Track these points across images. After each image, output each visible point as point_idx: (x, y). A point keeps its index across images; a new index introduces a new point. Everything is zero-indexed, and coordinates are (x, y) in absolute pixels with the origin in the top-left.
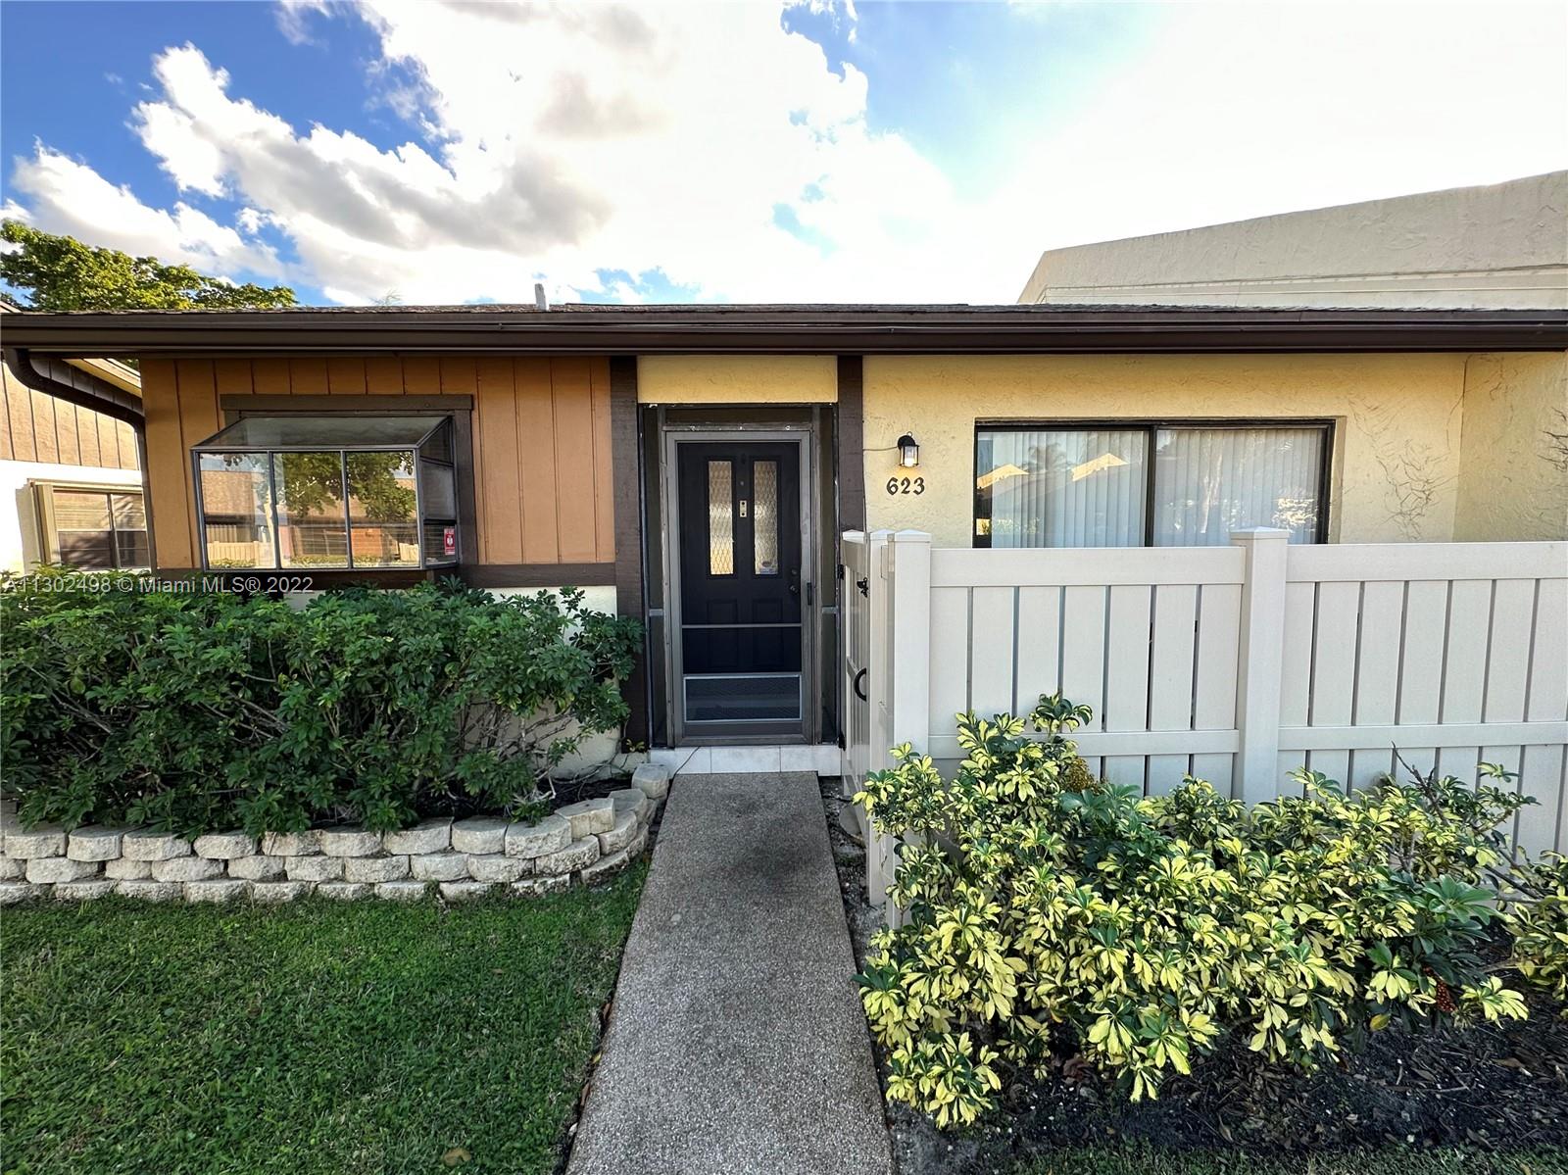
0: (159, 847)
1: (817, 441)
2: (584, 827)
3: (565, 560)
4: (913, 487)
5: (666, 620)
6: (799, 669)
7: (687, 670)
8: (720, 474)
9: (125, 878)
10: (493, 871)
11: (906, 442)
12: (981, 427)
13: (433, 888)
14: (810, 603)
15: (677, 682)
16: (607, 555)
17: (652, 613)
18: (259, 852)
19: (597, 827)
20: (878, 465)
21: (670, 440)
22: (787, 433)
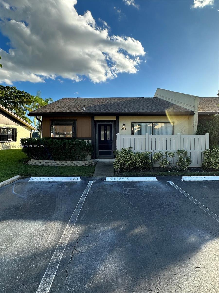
0: (53, 161)
1: (114, 124)
2: (90, 162)
3: (86, 137)
4: (125, 129)
5: (97, 144)
6: (111, 150)
7: (99, 150)
8: (103, 128)
9: (49, 164)
10: (82, 164)
11: (124, 125)
12: (132, 123)
13: (77, 165)
14: (113, 142)
15: (98, 151)
16: (90, 137)
17: (95, 143)
18: (61, 162)
19: (91, 162)
20: (121, 127)
21: (98, 124)
22: (111, 123)
